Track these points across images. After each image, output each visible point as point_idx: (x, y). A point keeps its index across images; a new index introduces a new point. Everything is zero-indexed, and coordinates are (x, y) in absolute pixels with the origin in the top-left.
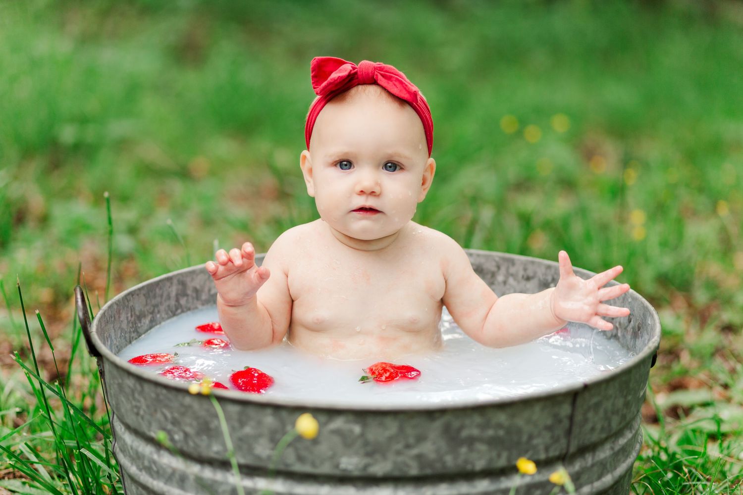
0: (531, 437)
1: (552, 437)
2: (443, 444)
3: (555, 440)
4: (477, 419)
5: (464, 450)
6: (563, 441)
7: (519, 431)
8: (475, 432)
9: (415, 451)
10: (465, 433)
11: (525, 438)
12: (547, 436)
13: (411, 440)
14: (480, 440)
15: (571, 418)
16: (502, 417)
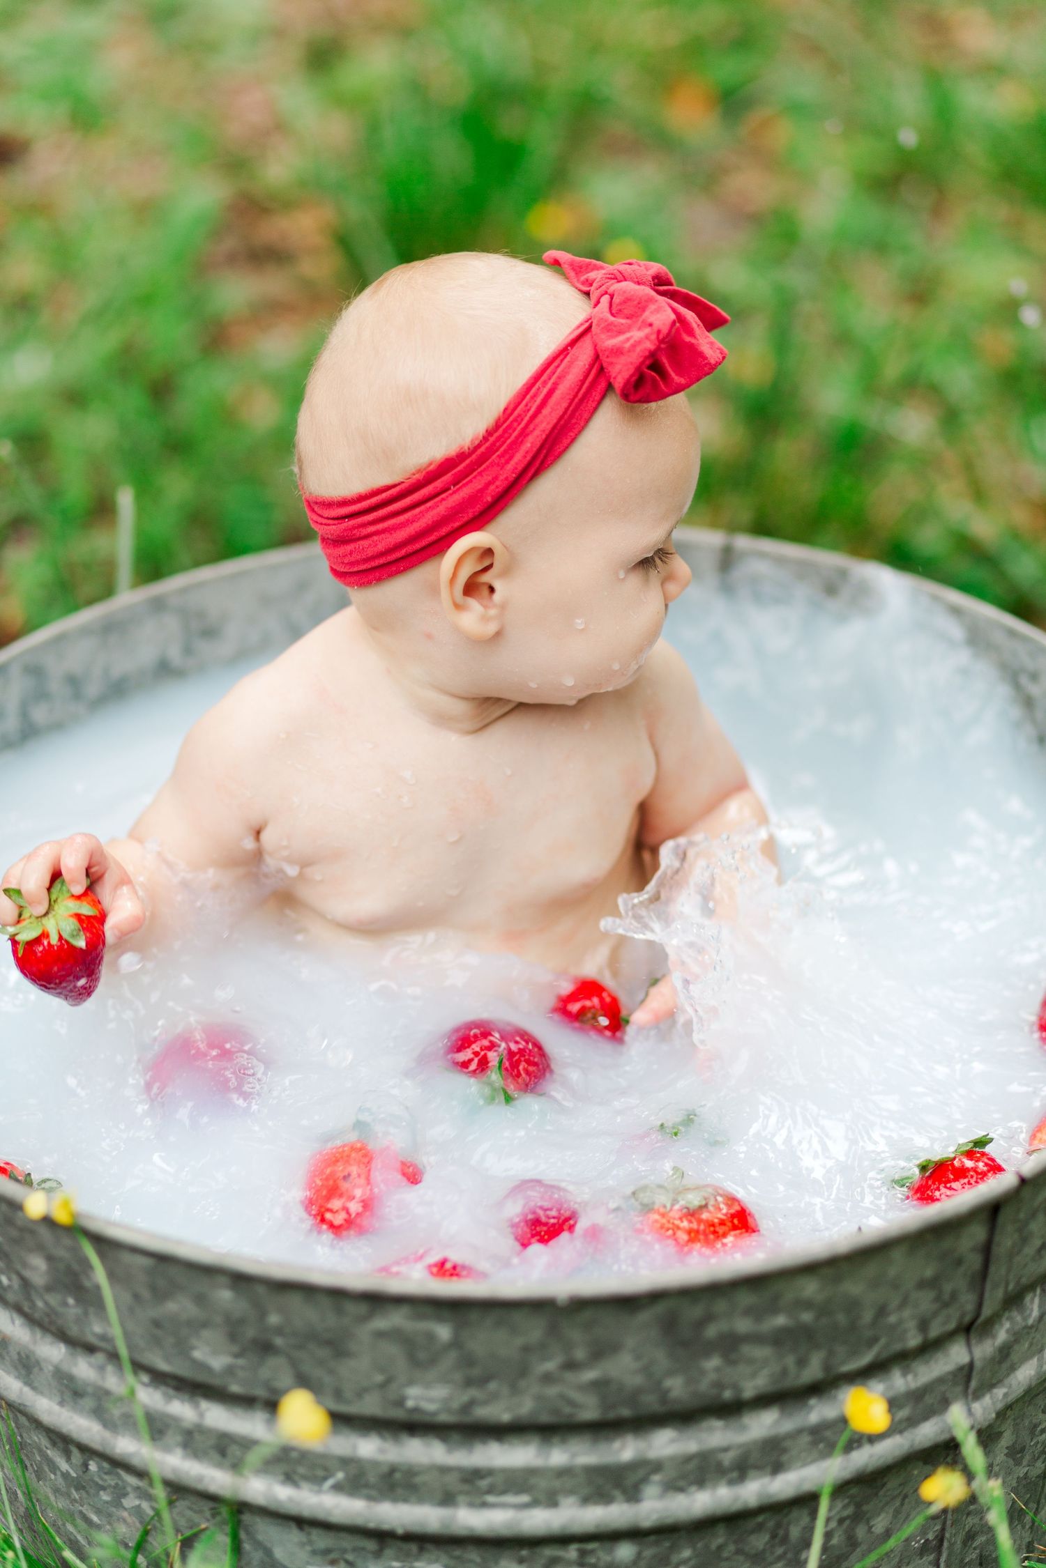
0: (882, 1311)
1: (938, 1299)
2: (661, 1358)
3: (944, 1303)
4: (746, 1299)
5: (713, 1363)
6: (967, 1301)
7: (853, 1306)
8: (743, 1325)
9: (590, 1375)
10: (711, 1331)
11: (867, 1316)
12: (925, 1301)
13: (580, 1354)
14: (756, 1339)
15: (987, 1250)
16: (810, 1288)
